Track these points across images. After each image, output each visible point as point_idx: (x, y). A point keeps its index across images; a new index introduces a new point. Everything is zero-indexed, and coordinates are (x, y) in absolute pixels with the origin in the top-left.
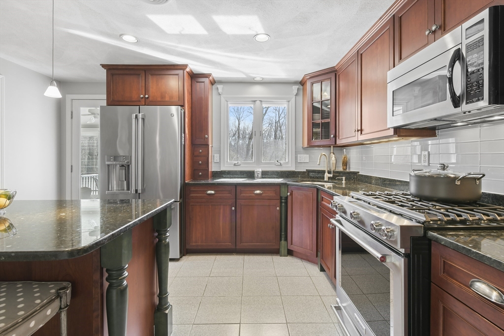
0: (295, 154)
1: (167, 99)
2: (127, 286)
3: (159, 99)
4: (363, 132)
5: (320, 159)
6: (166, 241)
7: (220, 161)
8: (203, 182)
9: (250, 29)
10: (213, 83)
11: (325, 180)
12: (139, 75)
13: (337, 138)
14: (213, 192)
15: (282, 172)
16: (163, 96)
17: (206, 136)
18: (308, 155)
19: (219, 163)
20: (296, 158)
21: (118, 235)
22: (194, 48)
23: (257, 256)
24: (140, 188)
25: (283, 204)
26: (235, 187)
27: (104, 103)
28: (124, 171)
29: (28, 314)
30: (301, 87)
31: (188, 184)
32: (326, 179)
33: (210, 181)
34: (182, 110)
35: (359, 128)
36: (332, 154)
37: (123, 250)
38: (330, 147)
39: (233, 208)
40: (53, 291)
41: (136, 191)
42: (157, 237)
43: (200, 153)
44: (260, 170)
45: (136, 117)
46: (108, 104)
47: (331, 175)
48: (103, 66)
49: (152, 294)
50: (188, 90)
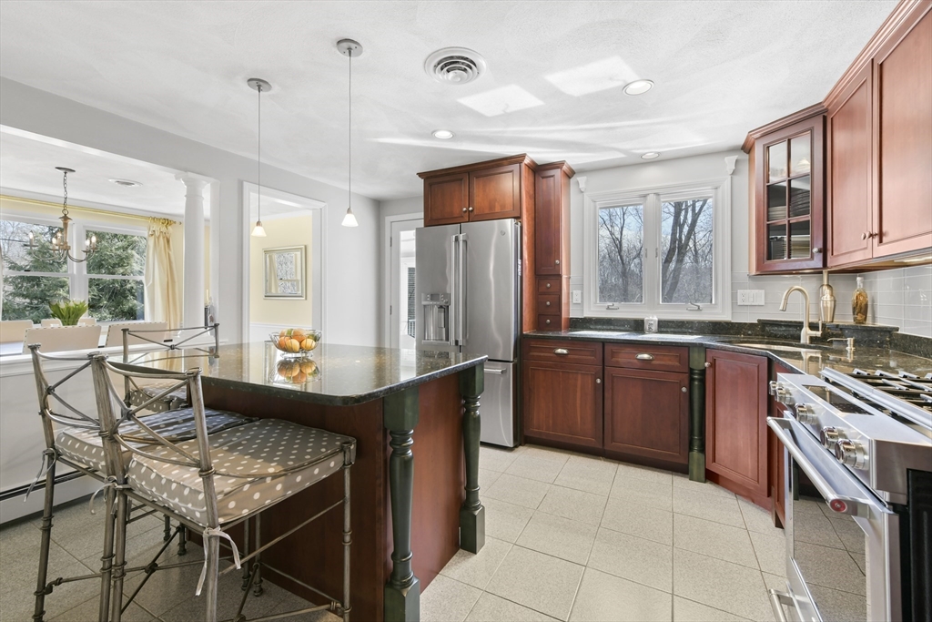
0: (732, 289)
1: (497, 209)
2: (412, 457)
3: (487, 211)
4: (884, 239)
5: (786, 299)
6: (475, 413)
7: (582, 301)
8: (550, 334)
9: (611, 79)
10: (570, 174)
11: (802, 341)
12: (461, 180)
13: (829, 254)
14: (565, 351)
15: (700, 323)
16: (491, 207)
17: (557, 261)
18: (763, 291)
19: (581, 305)
20: (734, 296)
21: (397, 390)
22: (530, 129)
23: (643, 470)
24: (460, 339)
25: (696, 383)
26: (601, 344)
27: (421, 224)
28: (443, 314)
29: (314, 459)
30: (746, 156)
31: (526, 335)
32: (804, 339)
33: (563, 334)
34: (517, 224)
35: (876, 231)
36: (825, 288)
37: (406, 411)
38: (821, 273)
39: (599, 381)
40: (338, 443)
41: (457, 342)
42: (464, 406)
43: (548, 288)
44: (656, 319)
45: (457, 239)
46: (426, 226)
47: (819, 334)
48: (420, 175)
49: (457, 483)
50: (527, 192)
